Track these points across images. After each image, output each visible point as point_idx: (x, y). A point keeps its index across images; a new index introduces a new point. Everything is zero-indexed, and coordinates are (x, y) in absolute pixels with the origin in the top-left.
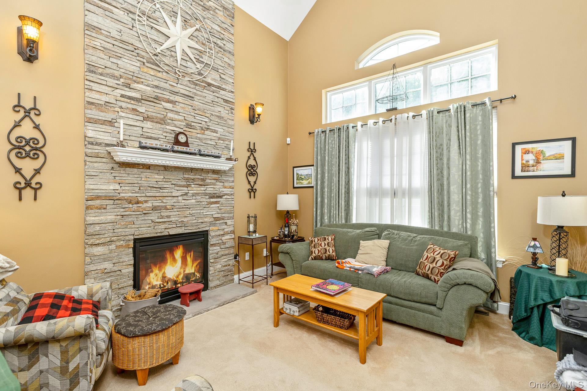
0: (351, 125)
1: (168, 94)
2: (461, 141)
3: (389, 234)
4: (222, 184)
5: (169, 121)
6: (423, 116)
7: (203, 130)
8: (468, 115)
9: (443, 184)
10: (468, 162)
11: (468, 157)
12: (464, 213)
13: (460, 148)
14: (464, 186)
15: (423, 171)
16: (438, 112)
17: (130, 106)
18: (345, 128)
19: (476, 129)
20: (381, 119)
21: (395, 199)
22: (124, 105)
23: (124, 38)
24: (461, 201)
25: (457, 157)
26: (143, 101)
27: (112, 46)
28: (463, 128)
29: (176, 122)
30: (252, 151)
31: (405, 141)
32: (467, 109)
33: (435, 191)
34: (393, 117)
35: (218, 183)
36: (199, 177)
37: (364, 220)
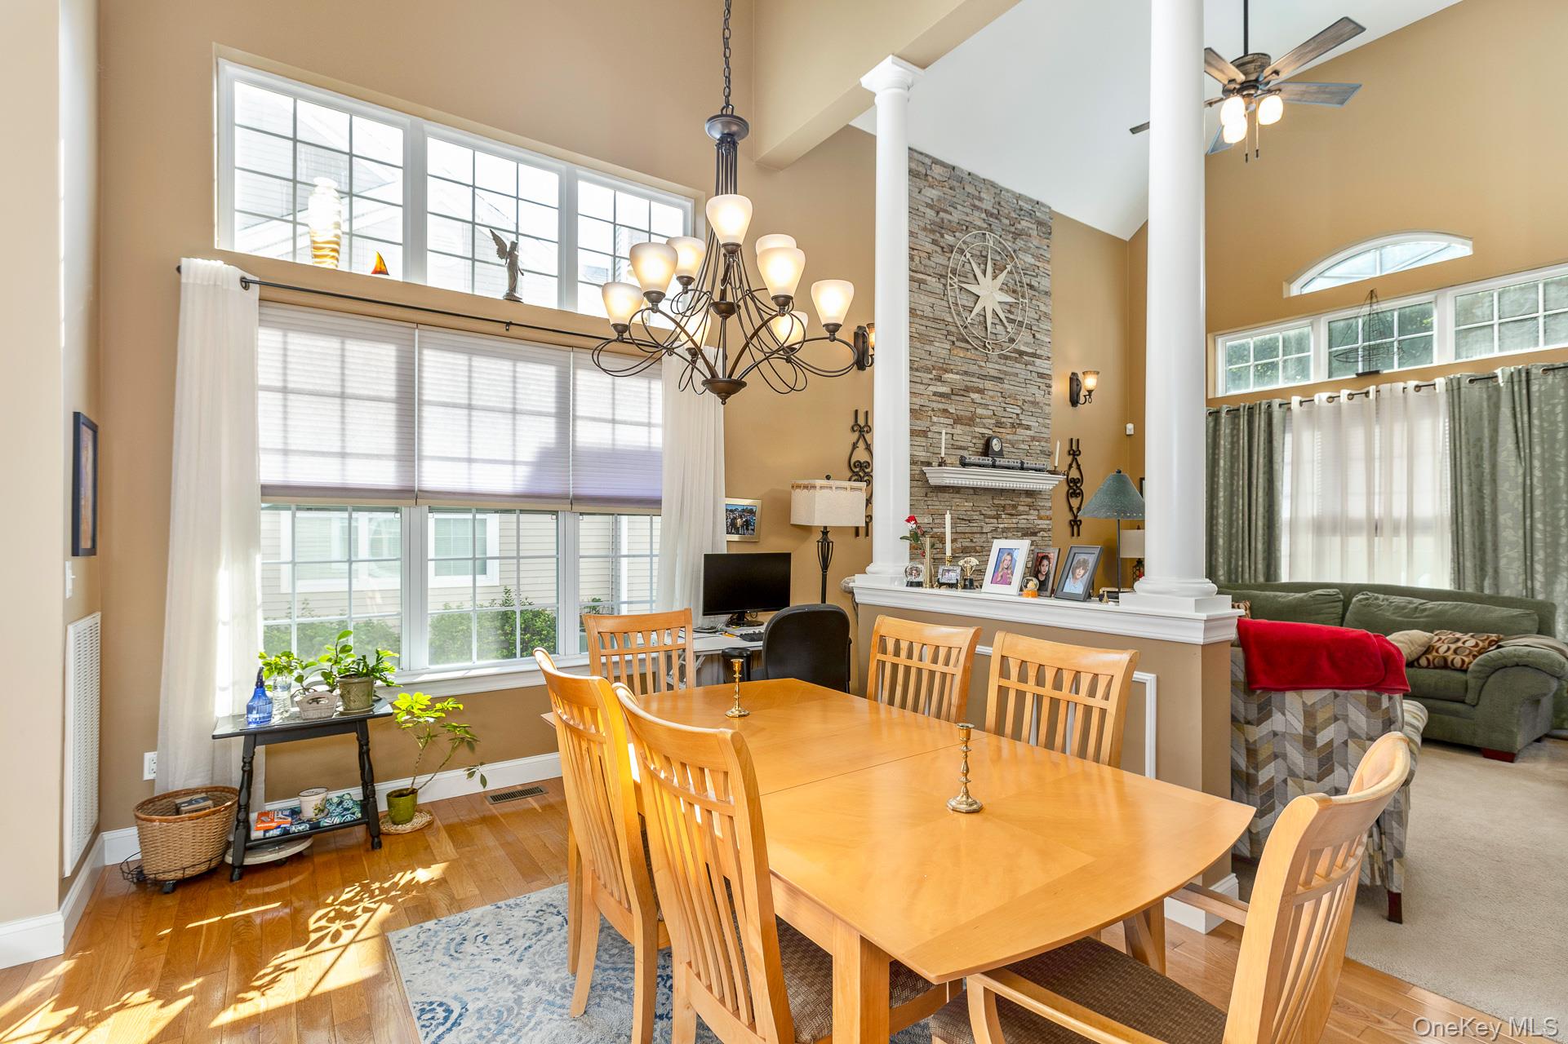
0: (1276, 402)
1: (978, 380)
2: (1520, 435)
3: (1367, 599)
4: (1036, 513)
5: (978, 420)
6: (1437, 386)
7: (1014, 427)
8: (1534, 388)
9: (1483, 511)
10: (1537, 473)
11: (1536, 463)
12: (1528, 563)
13: (1518, 447)
14: (1528, 515)
15: (1438, 487)
16: (1471, 381)
17: (941, 406)
18: (1263, 407)
19: (1552, 412)
20: (1344, 393)
21: (1376, 539)
22: (935, 405)
23: (938, 314)
24: (1522, 542)
25: (1514, 464)
26: (953, 397)
27: (924, 328)
28: (1525, 411)
29: (984, 421)
30: (1074, 453)
31: (1399, 431)
32: (1532, 377)
33: (1465, 523)
34: (1372, 389)
35: (1032, 512)
36: (1010, 502)
37: (1306, 576)
